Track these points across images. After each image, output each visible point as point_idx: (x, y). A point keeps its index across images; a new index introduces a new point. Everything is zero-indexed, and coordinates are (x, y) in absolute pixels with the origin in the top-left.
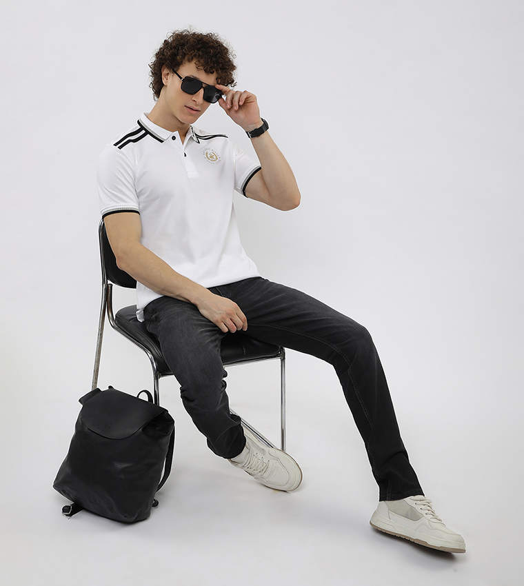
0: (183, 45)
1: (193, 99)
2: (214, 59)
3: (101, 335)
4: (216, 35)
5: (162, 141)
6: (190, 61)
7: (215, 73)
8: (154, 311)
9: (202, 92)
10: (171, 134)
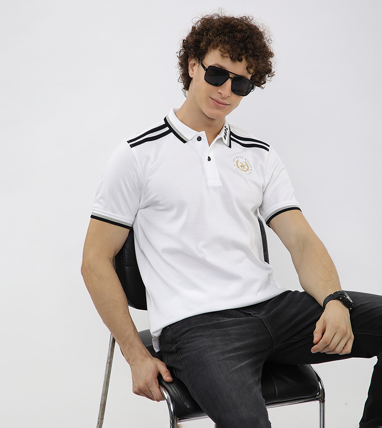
0: (208, 30)
1: (219, 91)
2: (241, 45)
3: (110, 363)
4: (251, 18)
5: (184, 142)
6: (214, 48)
7: (244, 61)
8: (174, 341)
9: (229, 83)
10: (197, 134)
